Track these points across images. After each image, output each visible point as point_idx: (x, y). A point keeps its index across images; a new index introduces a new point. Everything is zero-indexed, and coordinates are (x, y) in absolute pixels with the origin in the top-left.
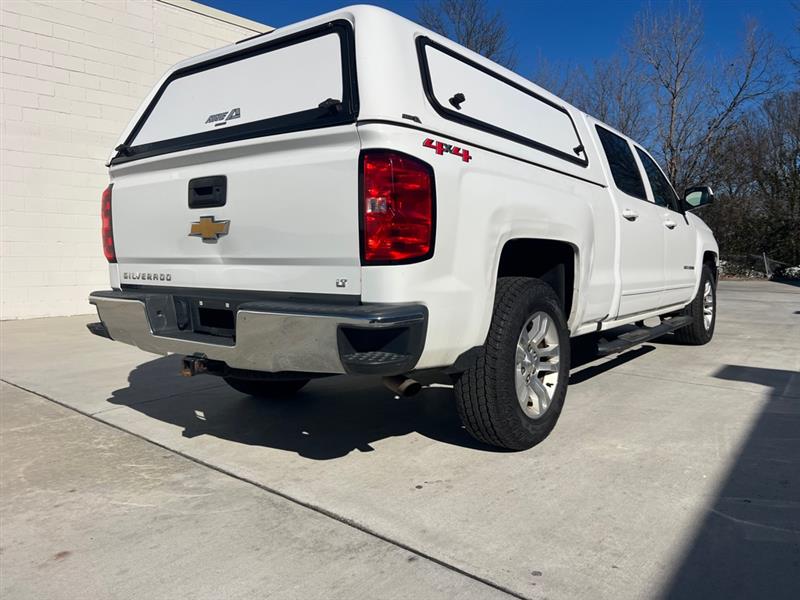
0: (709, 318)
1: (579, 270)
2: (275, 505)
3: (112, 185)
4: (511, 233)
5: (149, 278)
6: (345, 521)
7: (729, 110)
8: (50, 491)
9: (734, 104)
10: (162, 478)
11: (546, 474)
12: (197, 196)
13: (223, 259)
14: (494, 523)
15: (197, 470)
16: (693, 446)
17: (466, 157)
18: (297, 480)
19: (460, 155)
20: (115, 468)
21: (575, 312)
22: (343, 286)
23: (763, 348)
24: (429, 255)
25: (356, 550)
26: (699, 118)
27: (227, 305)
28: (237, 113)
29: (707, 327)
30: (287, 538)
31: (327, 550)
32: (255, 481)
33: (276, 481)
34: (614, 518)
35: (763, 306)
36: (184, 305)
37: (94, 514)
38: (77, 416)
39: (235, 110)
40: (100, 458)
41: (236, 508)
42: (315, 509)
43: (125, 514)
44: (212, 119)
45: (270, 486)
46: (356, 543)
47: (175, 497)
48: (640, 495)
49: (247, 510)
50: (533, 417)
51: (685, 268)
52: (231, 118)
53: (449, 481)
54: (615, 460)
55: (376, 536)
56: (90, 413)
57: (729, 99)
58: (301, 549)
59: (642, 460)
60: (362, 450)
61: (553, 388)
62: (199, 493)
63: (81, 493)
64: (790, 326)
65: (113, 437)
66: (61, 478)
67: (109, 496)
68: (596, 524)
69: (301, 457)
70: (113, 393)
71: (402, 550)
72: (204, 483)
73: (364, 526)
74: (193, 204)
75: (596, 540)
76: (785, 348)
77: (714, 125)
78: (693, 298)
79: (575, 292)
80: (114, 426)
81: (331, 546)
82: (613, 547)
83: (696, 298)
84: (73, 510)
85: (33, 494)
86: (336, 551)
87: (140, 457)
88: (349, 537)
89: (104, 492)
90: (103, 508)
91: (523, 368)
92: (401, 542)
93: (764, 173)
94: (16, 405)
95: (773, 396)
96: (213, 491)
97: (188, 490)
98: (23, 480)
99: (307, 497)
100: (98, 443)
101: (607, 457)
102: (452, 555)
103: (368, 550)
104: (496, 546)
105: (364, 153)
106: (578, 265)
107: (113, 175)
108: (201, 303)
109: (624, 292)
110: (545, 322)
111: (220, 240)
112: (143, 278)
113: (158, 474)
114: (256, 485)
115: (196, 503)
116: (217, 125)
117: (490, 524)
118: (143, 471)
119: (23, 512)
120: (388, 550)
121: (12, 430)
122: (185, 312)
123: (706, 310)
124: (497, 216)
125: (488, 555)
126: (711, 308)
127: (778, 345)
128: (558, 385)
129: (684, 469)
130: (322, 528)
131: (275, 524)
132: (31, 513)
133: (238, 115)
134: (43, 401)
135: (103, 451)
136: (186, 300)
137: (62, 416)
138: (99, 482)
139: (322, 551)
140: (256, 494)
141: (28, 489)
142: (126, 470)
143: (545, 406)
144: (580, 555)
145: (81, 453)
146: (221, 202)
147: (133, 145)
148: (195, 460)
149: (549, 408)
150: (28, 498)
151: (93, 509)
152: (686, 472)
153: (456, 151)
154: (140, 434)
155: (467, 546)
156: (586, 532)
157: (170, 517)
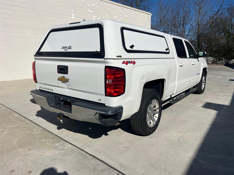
0: (203, 86)
1: (165, 85)
2: (83, 155)
3: (35, 62)
4: (146, 81)
5: (47, 89)
6: (101, 161)
7: (216, 13)
8: (24, 149)
9: (218, 11)
10: (53, 145)
11: (154, 144)
12: (60, 70)
13: (67, 88)
14: (139, 162)
15: (62, 142)
16: (193, 134)
17: (134, 63)
18: (88, 146)
19: (133, 63)
20: (40, 141)
21: (164, 96)
22: (100, 101)
23: (218, 95)
24: (124, 93)
25: (104, 171)
26: (207, 15)
27: (69, 100)
28: (70, 48)
29: (202, 89)
30: (86, 167)
31: (97, 171)
32: (77, 146)
33: (83, 146)
34: (170, 160)
35: (221, 77)
36: (57, 98)
37: (36, 158)
38: (28, 121)
39: (70, 46)
40: (36, 138)
41: (73, 156)
42: (93, 156)
43: (44, 158)
44: (63, 48)
45: (81, 148)
46: (104, 169)
47: (57, 152)
48: (177, 152)
49: (76, 157)
50: (151, 127)
51: (197, 74)
52: (68, 49)
53: (128, 147)
54: (172, 139)
55: (109, 166)
56: (31, 120)
57: (217, 10)
58: (90, 171)
59: (179, 139)
60: (105, 135)
61: (157, 118)
62: (63, 151)
63: (32, 150)
64: (227, 86)
65: (38, 129)
66: (26, 145)
67: (40, 152)
68: (165, 162)
69: (89, 138)
70: (37, 112)
71: (115, 171)
72: (64, 147)
73: (106, 162)
74: (59, 72)
75: (165, 168)
76: (224, 95)
77: (211, 18)
78: (199, 82)
79: (164, 91)
80: (38, 125)
81: (97, 169)
82: (169, 170)
83: (200, 82)
84: (31, 156)
85: (20, 150)
86: (99, 171)
87: (46, 137)
88: (102, 167)
89: (38, 150)
90: (38, 156)
91: (149, 114)
92: (116, 168)
93: (226, 31)
94: (11, 117)
95: (218, 115)
96: (67, 150)
97: (60, 150)
98: (16, 145)
99: (91, 152)
100: (35, 132)
101: (170, 138)
102: (128, 172)
103: (107, 171)
104: (139, 170)
105: (106, 67)
106: (165, 84)
107: (35, 59)
108: (62, 99)
109: (178, 87)
110: (155, 101)
111: (67, 83)
112: (45, 89)
113: (51, 144)
114: (78, 147)
115: (62, 154)
116: (65, 50)
117: (138, 162)
118: (47, 142)
119: (18, 157)
120: (112, 171)
121: (11, 126)
122: (57, 100)
123: (203, 84)
124: (143, 78)
125: (137, 172)
126: (204, 83)
127: (223, 94)
128: (158, 117)
129: (190, 143)
130: (95, 163)
131: (83, 162)
132: (20, 158)
133: (71, 48)
134: (18, 115)
135: (36, 135)
136: (57, 97)
137: (24, 121)
138: (36, 146)
139: (95, 171)
140: (78, 151)
141: (18, 149)
142: (43, 142)
143: (154, 123)
144: (160, 173)
145: (30, 136)
146: (67, 73)
147: (40, 51)
148: (61, 138)
149: (156, 124)
150: (18, 152)
151: (36, 156)
152: (191, 144)
153: (131, 62)
154: (46, 128)
155: (132, 170)
156: (162, 165)
157: (56, 159)
